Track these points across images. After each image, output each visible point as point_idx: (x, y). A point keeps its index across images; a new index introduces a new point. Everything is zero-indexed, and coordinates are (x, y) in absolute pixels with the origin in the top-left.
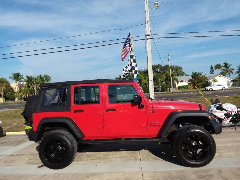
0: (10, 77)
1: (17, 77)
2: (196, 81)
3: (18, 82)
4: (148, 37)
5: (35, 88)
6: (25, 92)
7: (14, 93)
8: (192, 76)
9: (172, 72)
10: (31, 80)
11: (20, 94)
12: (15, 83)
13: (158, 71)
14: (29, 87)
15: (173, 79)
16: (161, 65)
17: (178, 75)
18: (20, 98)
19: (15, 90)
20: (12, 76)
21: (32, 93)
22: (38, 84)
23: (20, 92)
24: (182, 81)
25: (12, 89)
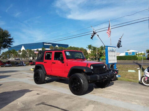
1: (90, 47)
5: (97, 54)
6: (92, 56)
10: (95, 49)
12: (89, 50)
18: (90, 58)
20: (88, 47)
22: (99, 51)
25: (87, 53)
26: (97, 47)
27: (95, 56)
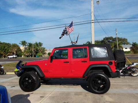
0: (20, 43)
1: (24, 43)
2: (135, 48)
3: (24, 46)
4: (92, 22)
5: (33, 50)
6: (27, 52)
7: (22, 52)
8: (133, 45)
9: (118, 42)
10: (31, 45)
11: (25, 53)
12: (23, 47)
13: (111, 41)
14: (29, 49)
15: (119, 47)
16: (112, 37)
17: (124, 44)
18: (25, 55)
19: (23, 51)
21: (31, 53)
22: (35, 47)
23: (24, 52)
24: (126, 48)
25: (21, 50)
26: (33, 44)
27: (31, 52)
